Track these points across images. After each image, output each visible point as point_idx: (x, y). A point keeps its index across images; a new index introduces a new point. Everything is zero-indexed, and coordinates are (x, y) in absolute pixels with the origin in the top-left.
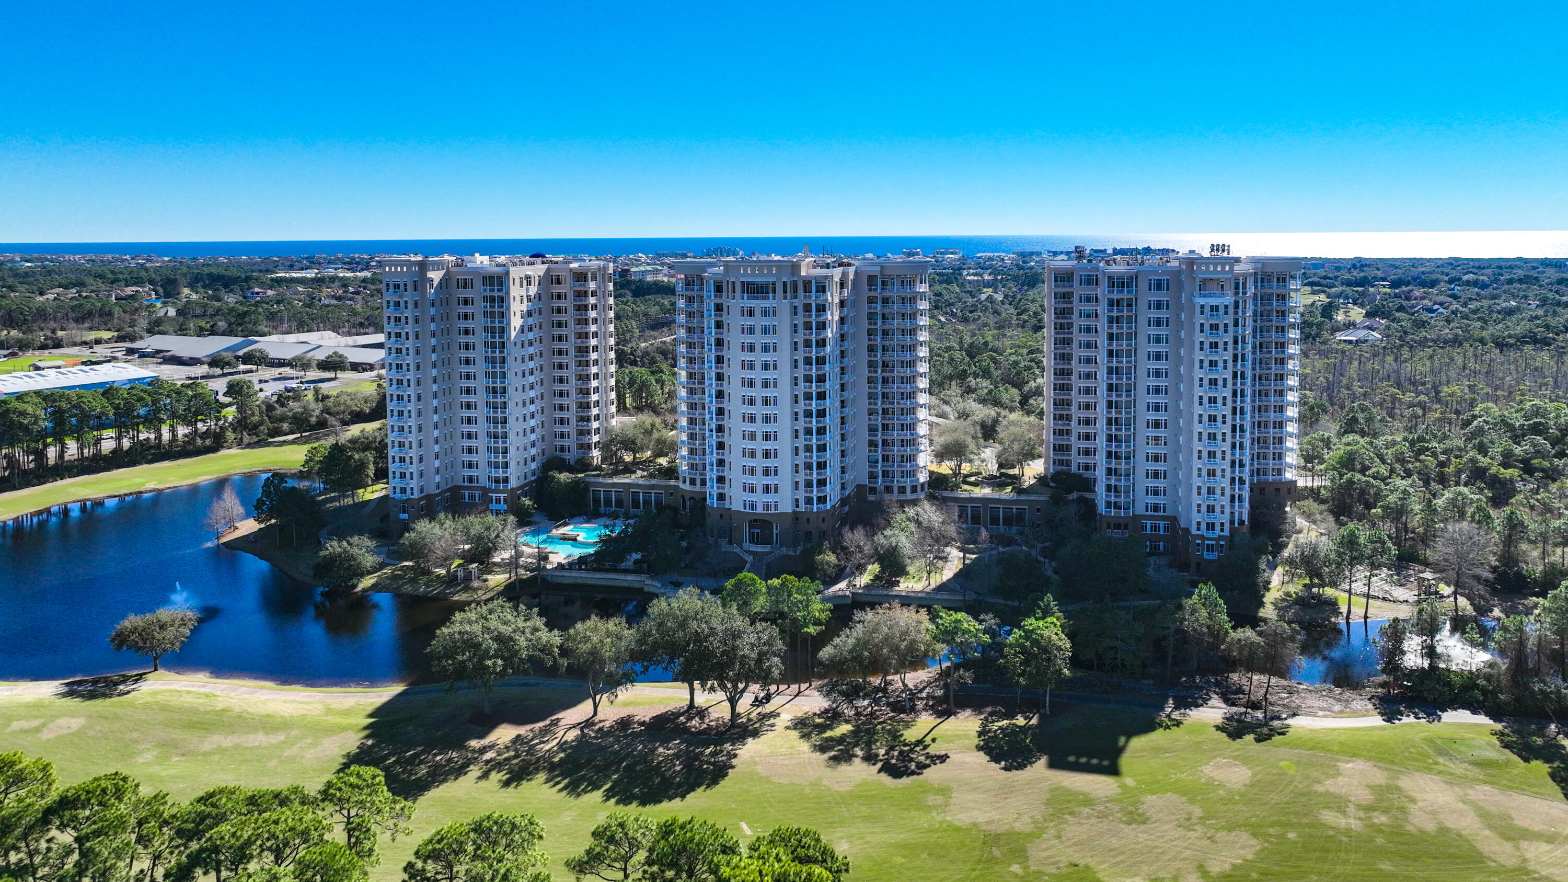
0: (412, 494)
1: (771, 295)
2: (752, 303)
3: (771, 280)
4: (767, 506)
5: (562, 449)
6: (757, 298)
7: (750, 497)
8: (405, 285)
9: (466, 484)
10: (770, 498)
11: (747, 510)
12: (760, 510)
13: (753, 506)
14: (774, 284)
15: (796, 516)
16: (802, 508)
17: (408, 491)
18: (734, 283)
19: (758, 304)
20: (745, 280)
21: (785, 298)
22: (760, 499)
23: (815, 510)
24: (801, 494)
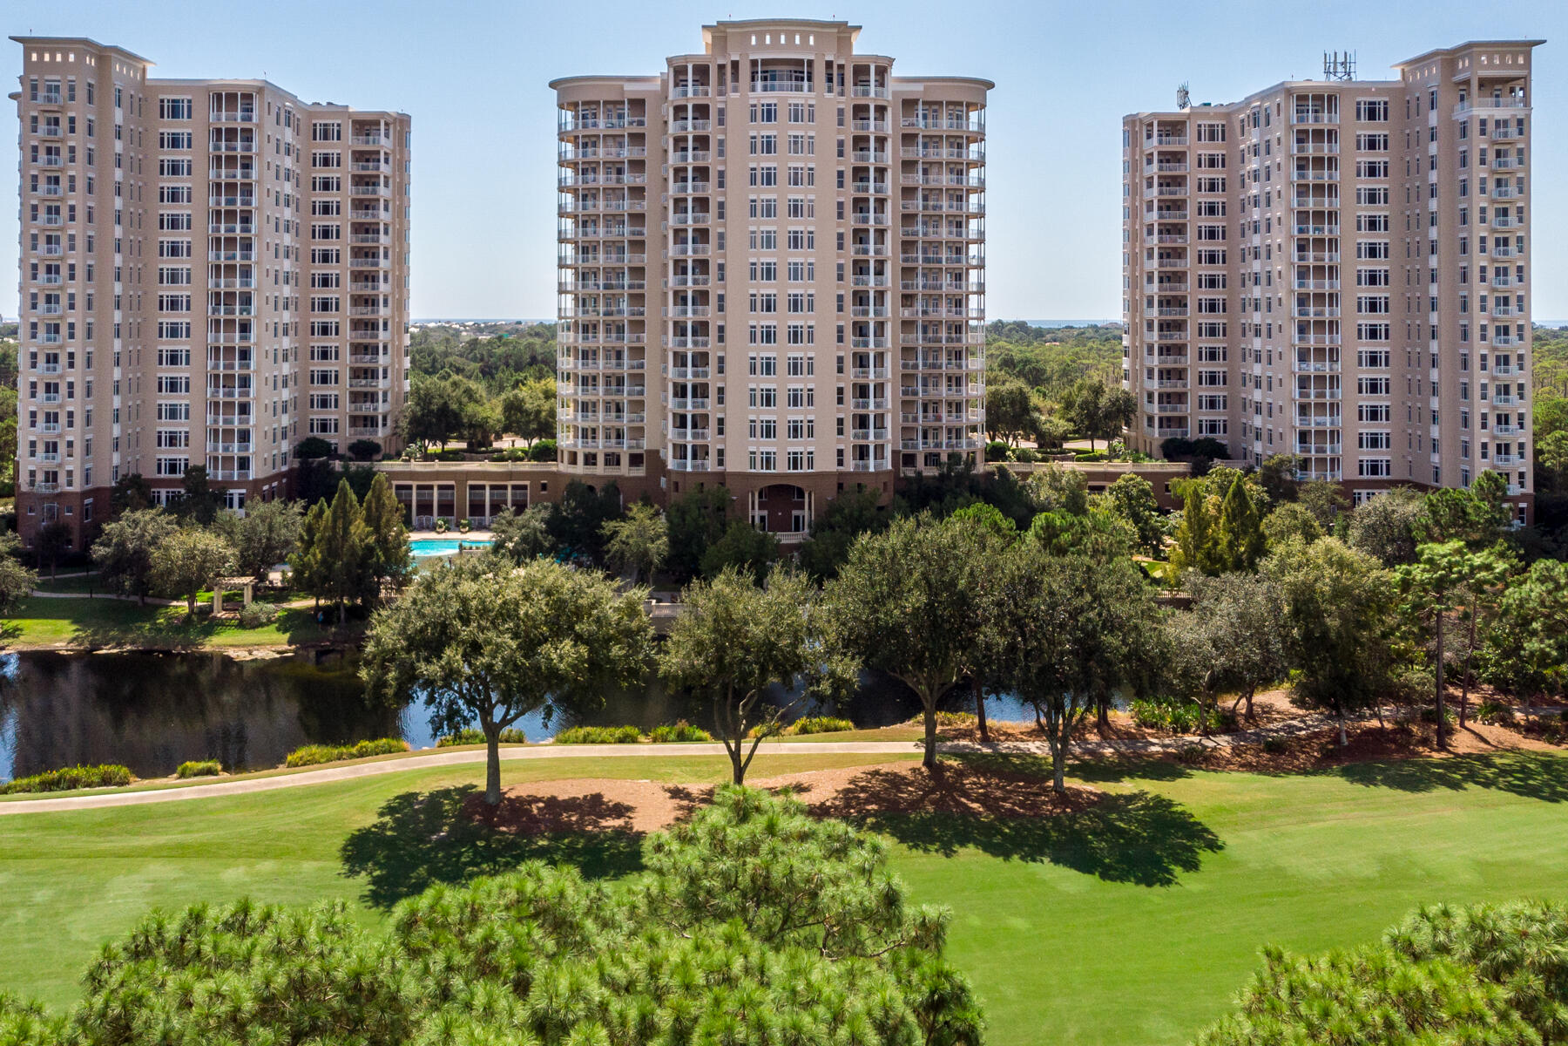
0: (70, 484)
1: (806, 83)
2: (770, 97)
3: (806, 57)
4: (795, 461)
5: (324, 427)
6: (781, 89)
7: (765, 446)
8: (72, 89)
9: (163, 475)
10: (800, 446)
11: (758, 470)
12: (782, 467)
13: (768, 461)
14: (810, 63)
15: (841, 481)
16: (850, 465)
17: (62, 479)
18: (735, 65)
19: (785, 97)
20: (759, 56)
21: (830, 90)
22: (782, 447)
23: (872, 469)
24: (849, 440)
